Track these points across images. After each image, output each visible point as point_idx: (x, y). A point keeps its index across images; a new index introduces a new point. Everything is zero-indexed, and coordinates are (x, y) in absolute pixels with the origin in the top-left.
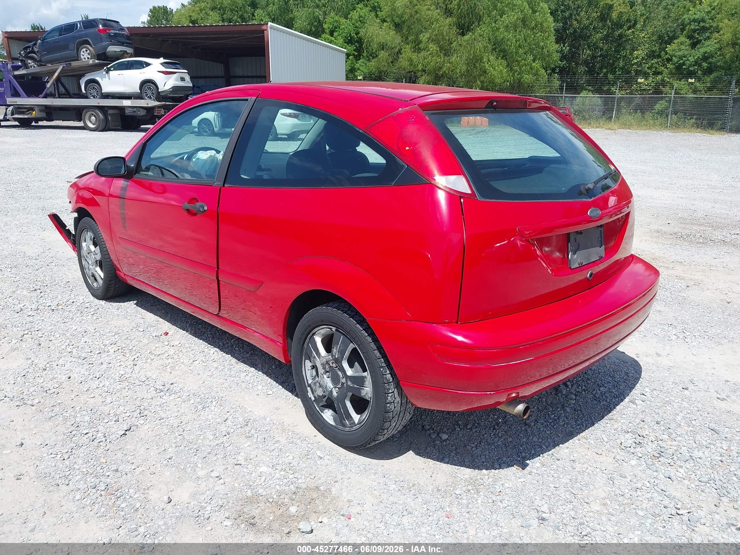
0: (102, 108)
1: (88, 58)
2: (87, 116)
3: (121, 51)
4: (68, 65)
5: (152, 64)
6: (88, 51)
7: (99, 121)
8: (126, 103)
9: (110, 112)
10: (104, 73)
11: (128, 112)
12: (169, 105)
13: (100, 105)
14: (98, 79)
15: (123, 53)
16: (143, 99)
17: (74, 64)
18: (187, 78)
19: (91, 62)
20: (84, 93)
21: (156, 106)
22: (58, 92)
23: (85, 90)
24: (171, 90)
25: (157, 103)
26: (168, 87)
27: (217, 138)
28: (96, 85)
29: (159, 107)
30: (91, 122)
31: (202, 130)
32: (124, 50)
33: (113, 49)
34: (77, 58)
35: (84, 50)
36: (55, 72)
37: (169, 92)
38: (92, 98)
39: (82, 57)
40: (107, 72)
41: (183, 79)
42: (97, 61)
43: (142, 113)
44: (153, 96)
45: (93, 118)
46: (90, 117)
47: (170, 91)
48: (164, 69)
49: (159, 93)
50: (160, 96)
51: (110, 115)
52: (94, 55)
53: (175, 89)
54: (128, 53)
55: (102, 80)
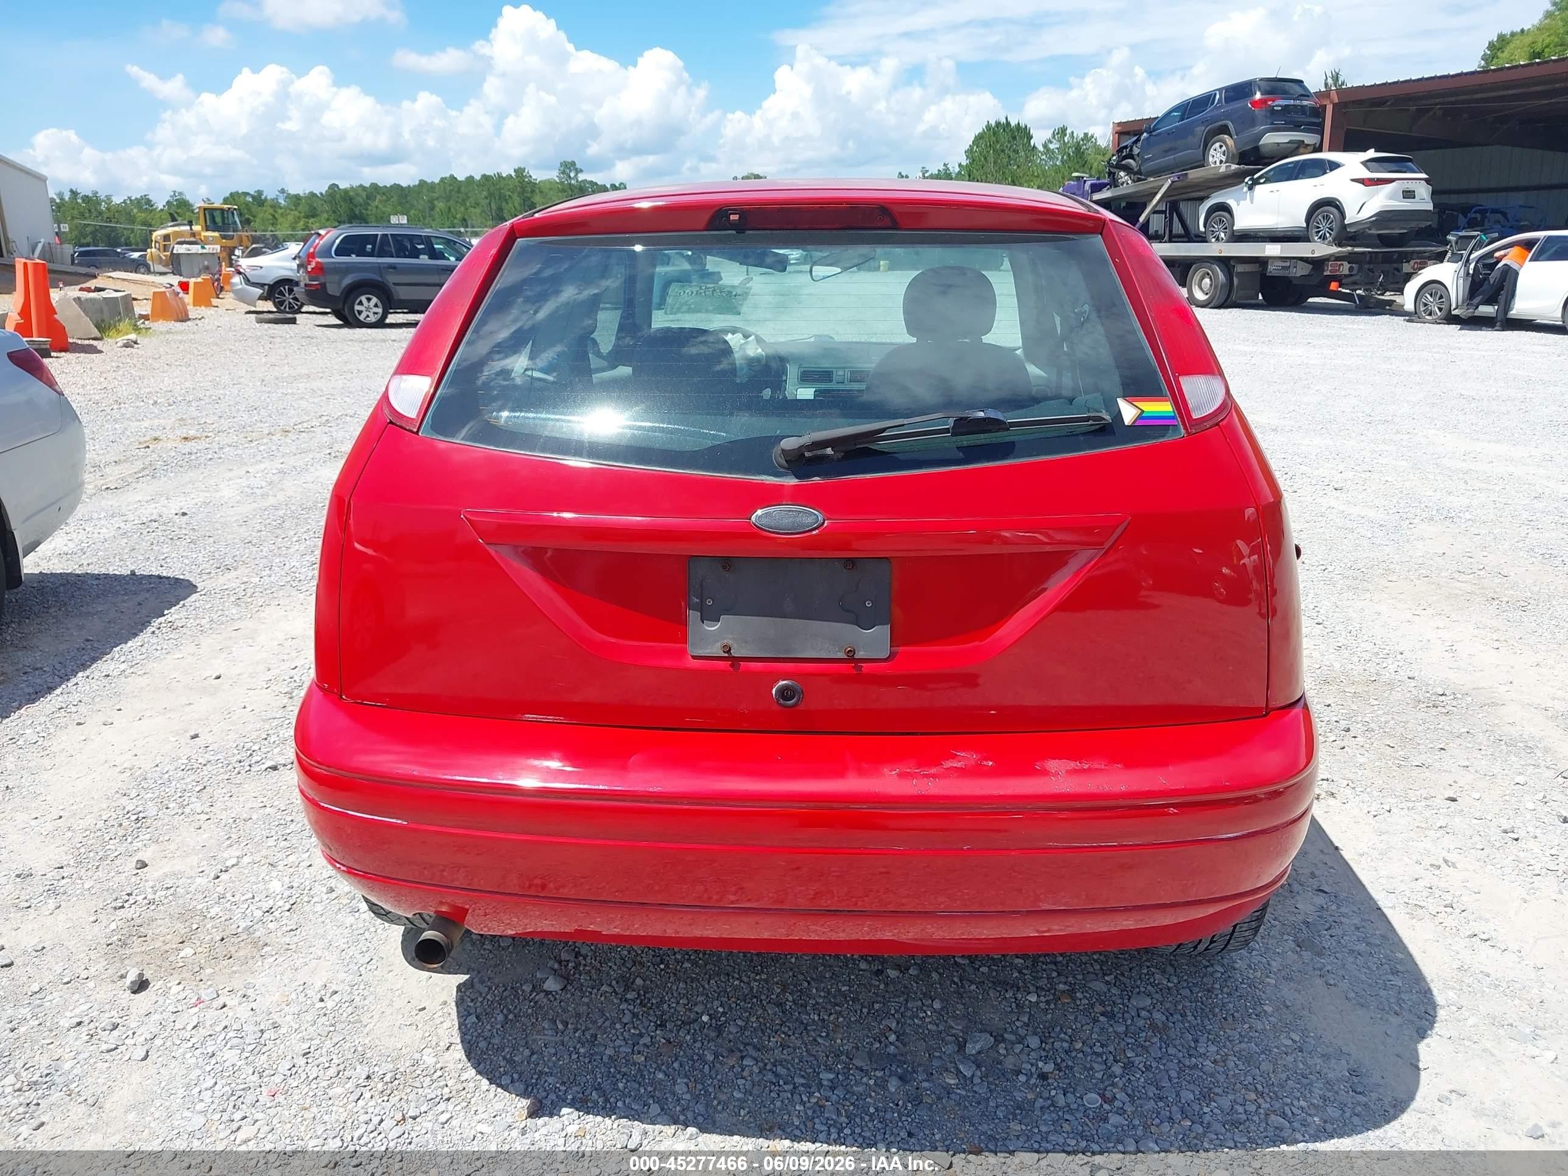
0: (1225, 262)
1: (1221, 162)
2: (1197, 278)
3: (1290, 142)
4: (1181, 178)
5: (1343, 165)
6: (1224, 148)
7: (1216, 287)
8: (1272, 250)
9: (1240, 268)
10: (1245, 189)
11: (1272, 269)
12: (1364, 253)
13: (1222, 255)
14: (1231, 202)
15: (1296, 145)
16: (1310, 241)
17: (1194, 174)
18: (1423, 192)
19: (1223, 169)
20: (1202, 232)
21: (1331, 255)
22: (1171, 231)
23: (1205, 226)
24: (1374, 219)
25: (1334, 249)
26: (1368, 213)
27: (1454, 328)
28: (1225, 214)
29: (1338, 258)
30: (1201, 289)
31: (1422, 309)
32: (1298, 138)
33: (1272, 139)
34: (1202, 163)
35: (1217, 145)
36: (1156, 193)
37: (1367, 226)
38: (1213, 240)
39: (1211, 159)
40: (1251, 188)
41: (1408, 194)
42: (1234, 167)
43: (1302, 270)
44: (1330, 234)
45: (1207, 281)
46: (1202, 279)
47: (1371, 222)
48: (1366, 174)
49: (1344, 227)
50: (1346, 235)
51: (1239, 274)
52: (1233, 155)
53: (1384, 217)
54: (1308, 145)
55: (1238, 205)
